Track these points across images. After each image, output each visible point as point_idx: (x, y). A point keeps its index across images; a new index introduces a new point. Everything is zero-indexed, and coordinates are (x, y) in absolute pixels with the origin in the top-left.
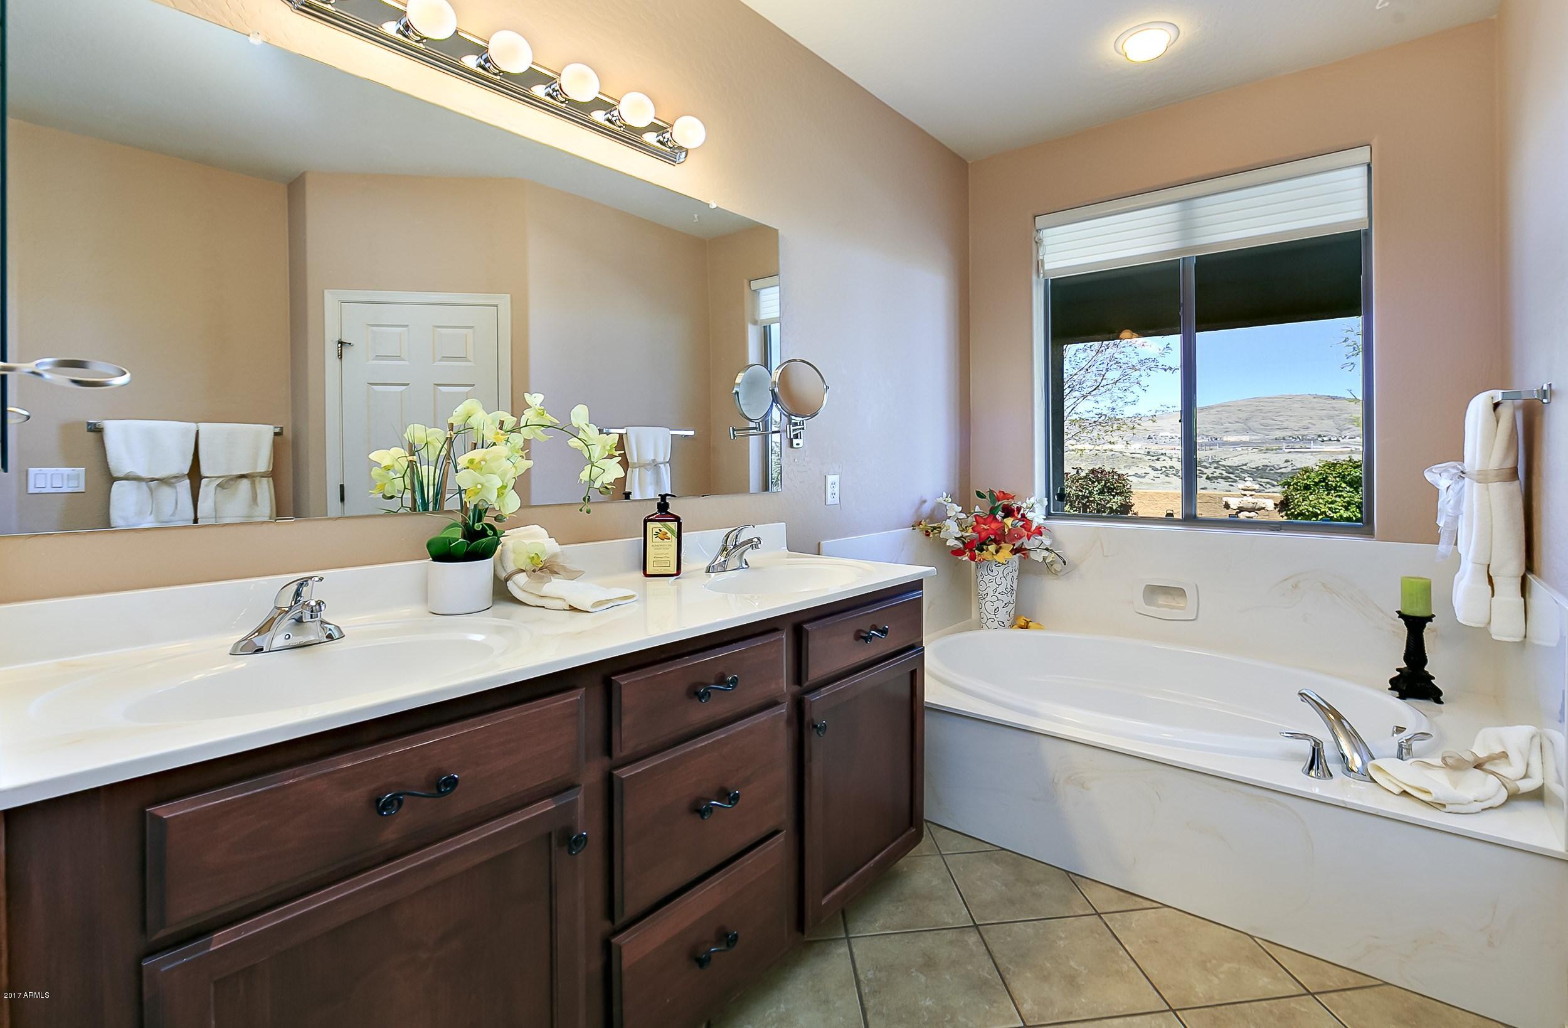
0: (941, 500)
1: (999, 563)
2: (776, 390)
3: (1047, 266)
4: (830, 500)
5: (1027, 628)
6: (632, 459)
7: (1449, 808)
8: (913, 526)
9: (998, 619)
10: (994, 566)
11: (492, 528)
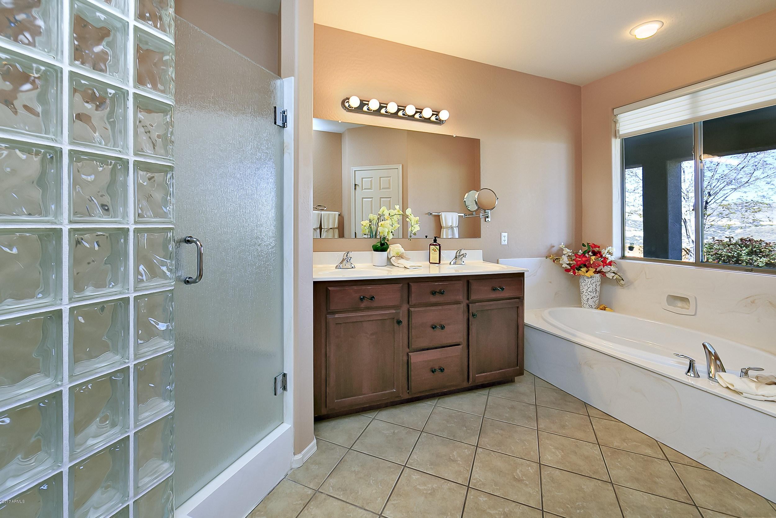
0: (561, 246)
1: (588, 277)
2: (477, 200)
3: (621, 133)
4: (503, 243)
5: (605, 310)
6: (443, 225)
7: (745, 395)
8: (546, 257)
9: (589, 304)
10: (586, 278)
11: (386, 243)
